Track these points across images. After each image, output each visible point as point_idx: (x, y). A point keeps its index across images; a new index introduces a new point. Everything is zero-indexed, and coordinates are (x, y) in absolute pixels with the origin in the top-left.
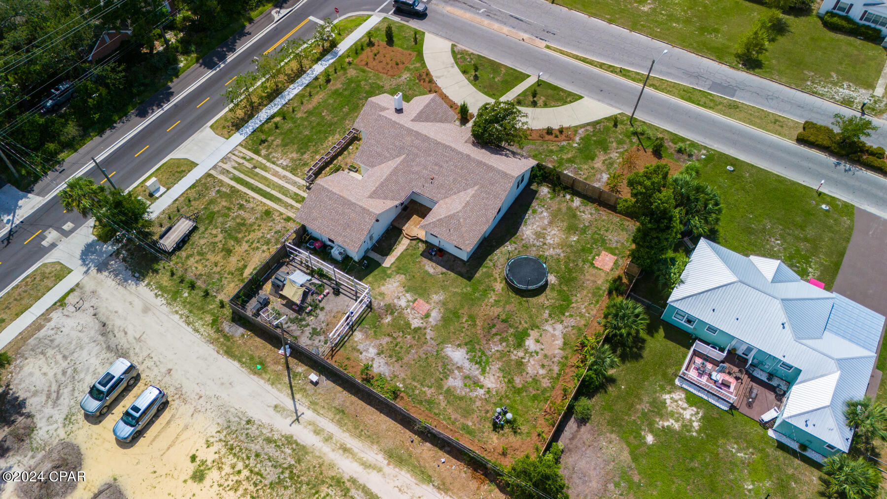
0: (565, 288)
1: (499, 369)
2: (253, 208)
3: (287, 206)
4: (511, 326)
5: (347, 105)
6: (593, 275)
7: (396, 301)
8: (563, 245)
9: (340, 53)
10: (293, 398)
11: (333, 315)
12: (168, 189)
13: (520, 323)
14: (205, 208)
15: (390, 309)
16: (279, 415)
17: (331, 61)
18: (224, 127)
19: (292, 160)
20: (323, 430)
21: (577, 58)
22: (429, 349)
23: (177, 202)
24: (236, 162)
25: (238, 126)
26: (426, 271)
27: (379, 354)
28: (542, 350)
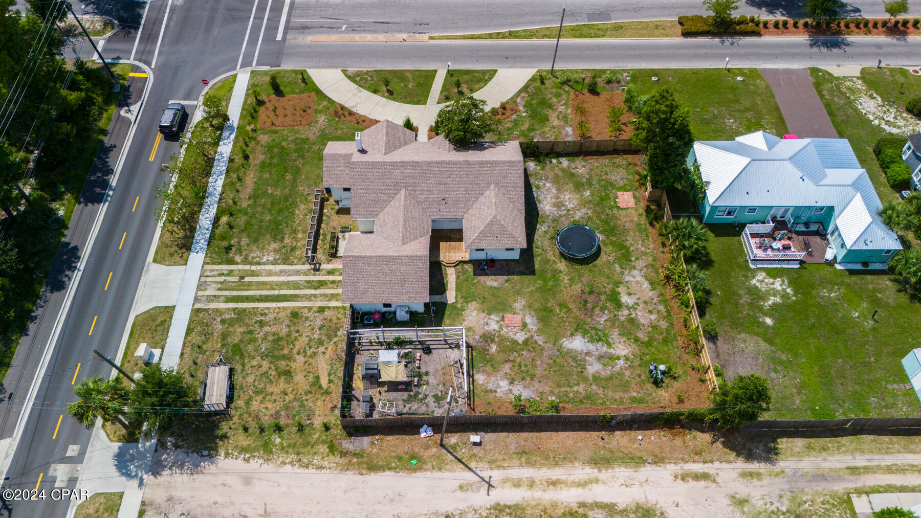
0: (614, 239)
1: (619, 334)
2: (275, 318)
3: (308, 298)
4: (599, 294)
5: (286, 171)
6: (627, 216)
7: (486, 328)
8: (584, 203)
9: (236, 125)
10: (470, 469)
11: (441, 373)
12: (163, 348)
13: (605, 287)
14: (223, 345)
15: (488, 338)
16: (470, 493)
17: (233, 136)
18: (171, 255)
19: (276, 251)
20: (520, 480)
21: (464, 37)
22: (550, 352)
23: (186, 356)
24: (216, 282)
25: (186, 245)
26: (491, 287)
27: (511, 383)
28: (638, 299)
